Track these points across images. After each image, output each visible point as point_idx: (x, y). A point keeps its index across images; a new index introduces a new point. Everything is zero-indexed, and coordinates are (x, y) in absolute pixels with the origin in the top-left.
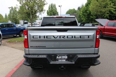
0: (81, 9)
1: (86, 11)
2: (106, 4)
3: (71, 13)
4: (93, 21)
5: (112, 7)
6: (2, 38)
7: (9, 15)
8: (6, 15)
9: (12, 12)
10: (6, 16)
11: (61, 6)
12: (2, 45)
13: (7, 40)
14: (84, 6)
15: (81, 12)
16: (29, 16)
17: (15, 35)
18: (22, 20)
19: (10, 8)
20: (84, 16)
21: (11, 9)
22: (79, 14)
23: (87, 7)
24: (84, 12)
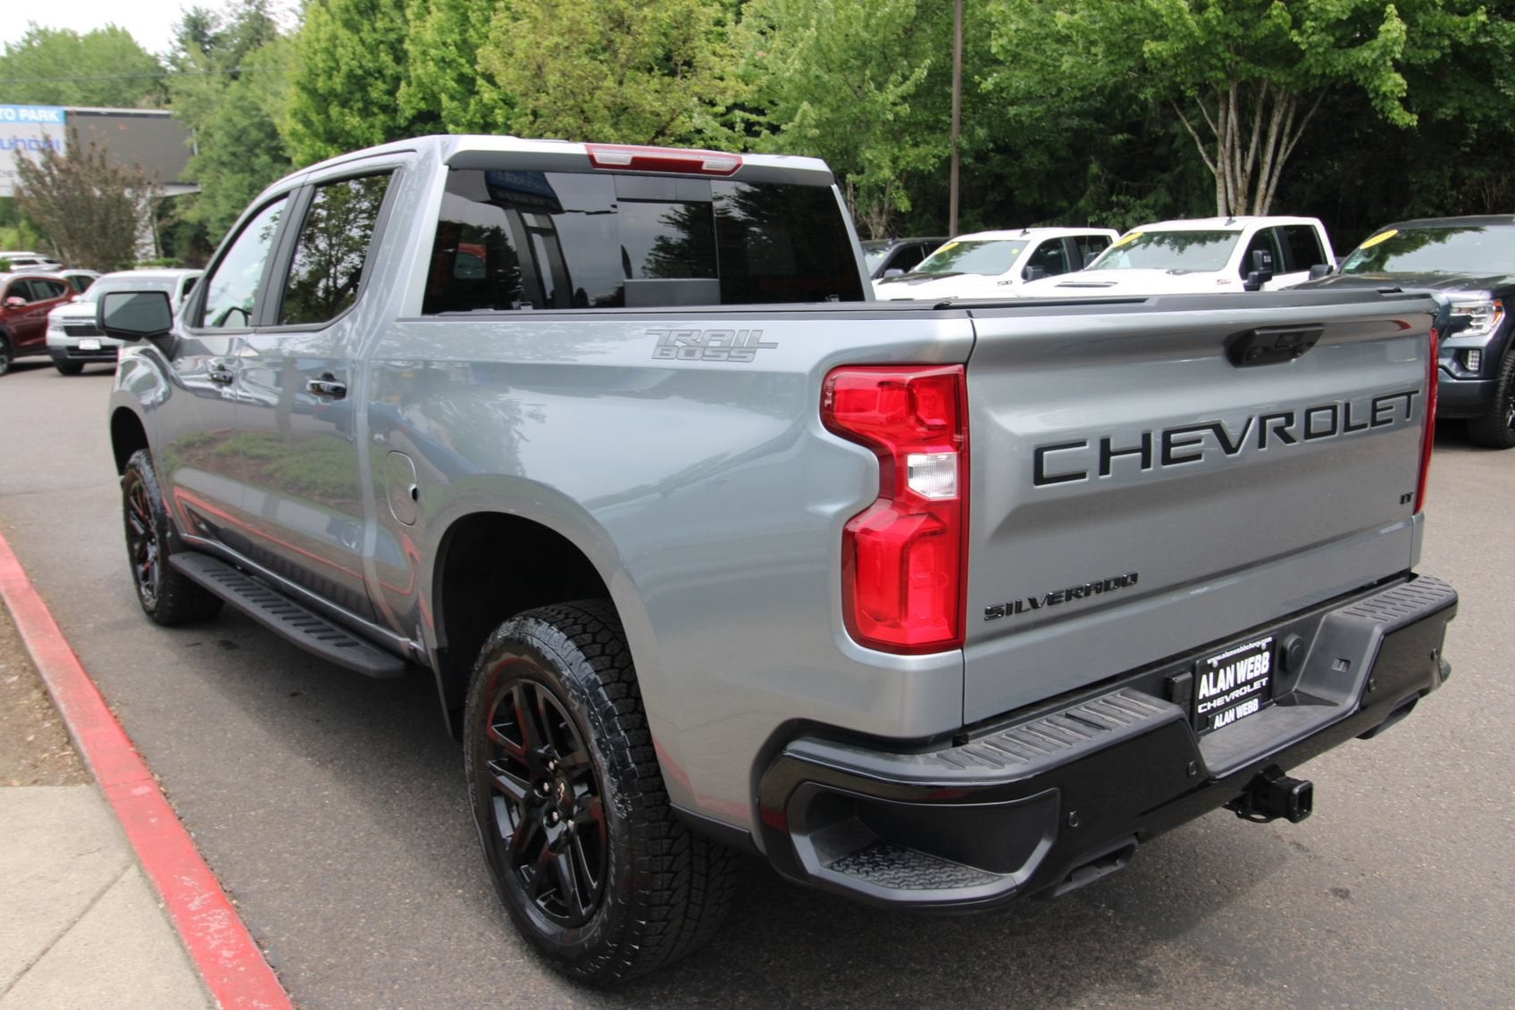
3: (67, 87)
22: (230, 120)
23: (366, 26)
24: (332, 93)
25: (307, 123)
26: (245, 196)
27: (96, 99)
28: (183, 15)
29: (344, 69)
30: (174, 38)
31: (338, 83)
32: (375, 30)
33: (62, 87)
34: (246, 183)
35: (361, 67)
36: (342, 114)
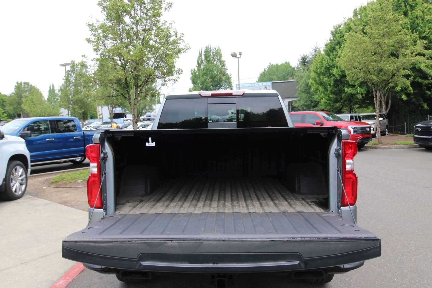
0: (311, 62)
1: (328, 69)
2: (398, 43)
3: (274, 77)
4: (356, 103)
5: (420, 54)
6: (29, 170)
7: (61, 90)
8: (54, 90)
9: (72, 79)
10: (52, 91)
11: (240, 54)
12: (30, 194)
13: (50, 177)
14: (322, 52)
15: (313, 75)
16: (125, 91)
17: (78, 159)
18: (107, 104)
19: (65, 65)
20: (321, 89)
21: (68, 68)
22: (305, 81)
23: (331, 54)
24: (321, 72)
25: (315, 81)
26: (307, 100)
27: (280, 79)
28: (301, 57)
29: (324, 66)
30: (298, 63)
31: (323, 70)
32: (333, 55)
33: (273, 77)
34: (308, 96)
35: (329, 65)
36: (323, 78)
